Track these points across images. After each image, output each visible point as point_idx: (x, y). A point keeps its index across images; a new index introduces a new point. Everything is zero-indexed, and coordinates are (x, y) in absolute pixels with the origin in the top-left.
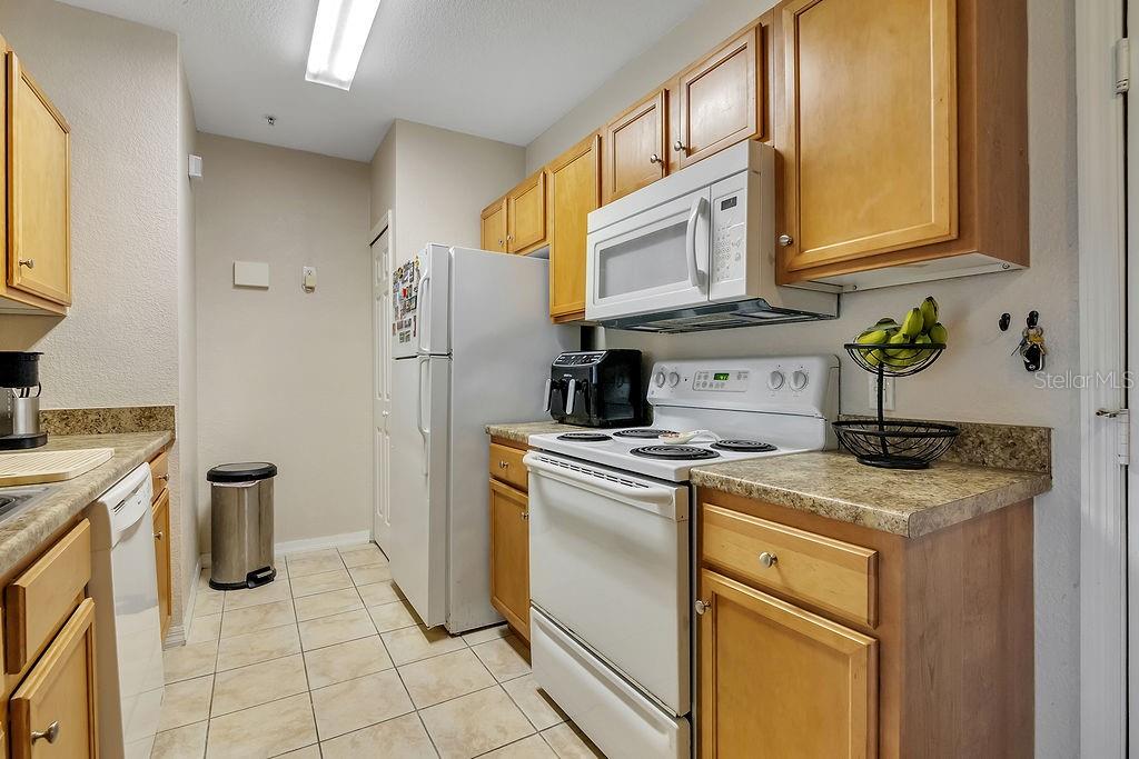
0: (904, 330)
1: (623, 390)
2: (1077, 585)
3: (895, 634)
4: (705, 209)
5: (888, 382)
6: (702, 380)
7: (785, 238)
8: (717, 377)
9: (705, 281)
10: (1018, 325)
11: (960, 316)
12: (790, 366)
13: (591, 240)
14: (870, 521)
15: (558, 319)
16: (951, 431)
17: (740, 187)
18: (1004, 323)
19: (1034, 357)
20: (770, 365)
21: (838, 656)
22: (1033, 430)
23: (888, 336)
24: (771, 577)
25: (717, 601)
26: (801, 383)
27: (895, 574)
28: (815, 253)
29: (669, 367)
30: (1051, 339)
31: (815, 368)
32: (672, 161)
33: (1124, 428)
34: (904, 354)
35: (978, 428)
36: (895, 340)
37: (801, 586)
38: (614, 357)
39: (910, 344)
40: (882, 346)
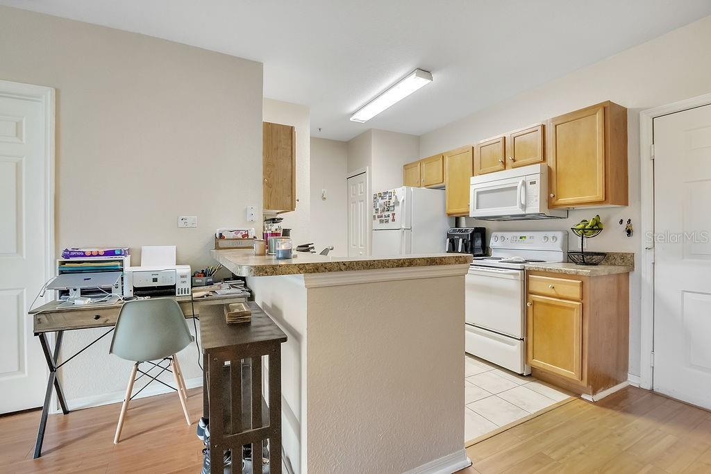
0: (590, 225)
1: (478, 243)
2: (641, 298)
3: (587, 301)
4: (524, 184)
5: (585, 240)
6: (515, 239)
7: (552, 195)
8: (521, 238)
9: (524, 207)
10: (625, 223)
11: (608, 220)
12: (550, 234)
13: (472, 188)
14: (581, 274)
15: (449, 215)
16: (604, 254)
17: (537, 178)
18: (621, 222)
19: (629, 232)
20: (544, 234)
21: (572, 309)
22: (629, 254)
23: (585, 226)
24: (553, 292)
25: (534, 303)
26: (555, 240)
27: (587, 286)
28: (561, 201)
29: (499, 234)
30: (634, 227)
31: (560, 235)
32: (507, 162)
33: (653, 253)
34: (590, 231)
35: (613, 254)
36: (586, 227)
37: (561, 294)
38: (477, 230)
39: (592, 228)
40: (583, 229)
